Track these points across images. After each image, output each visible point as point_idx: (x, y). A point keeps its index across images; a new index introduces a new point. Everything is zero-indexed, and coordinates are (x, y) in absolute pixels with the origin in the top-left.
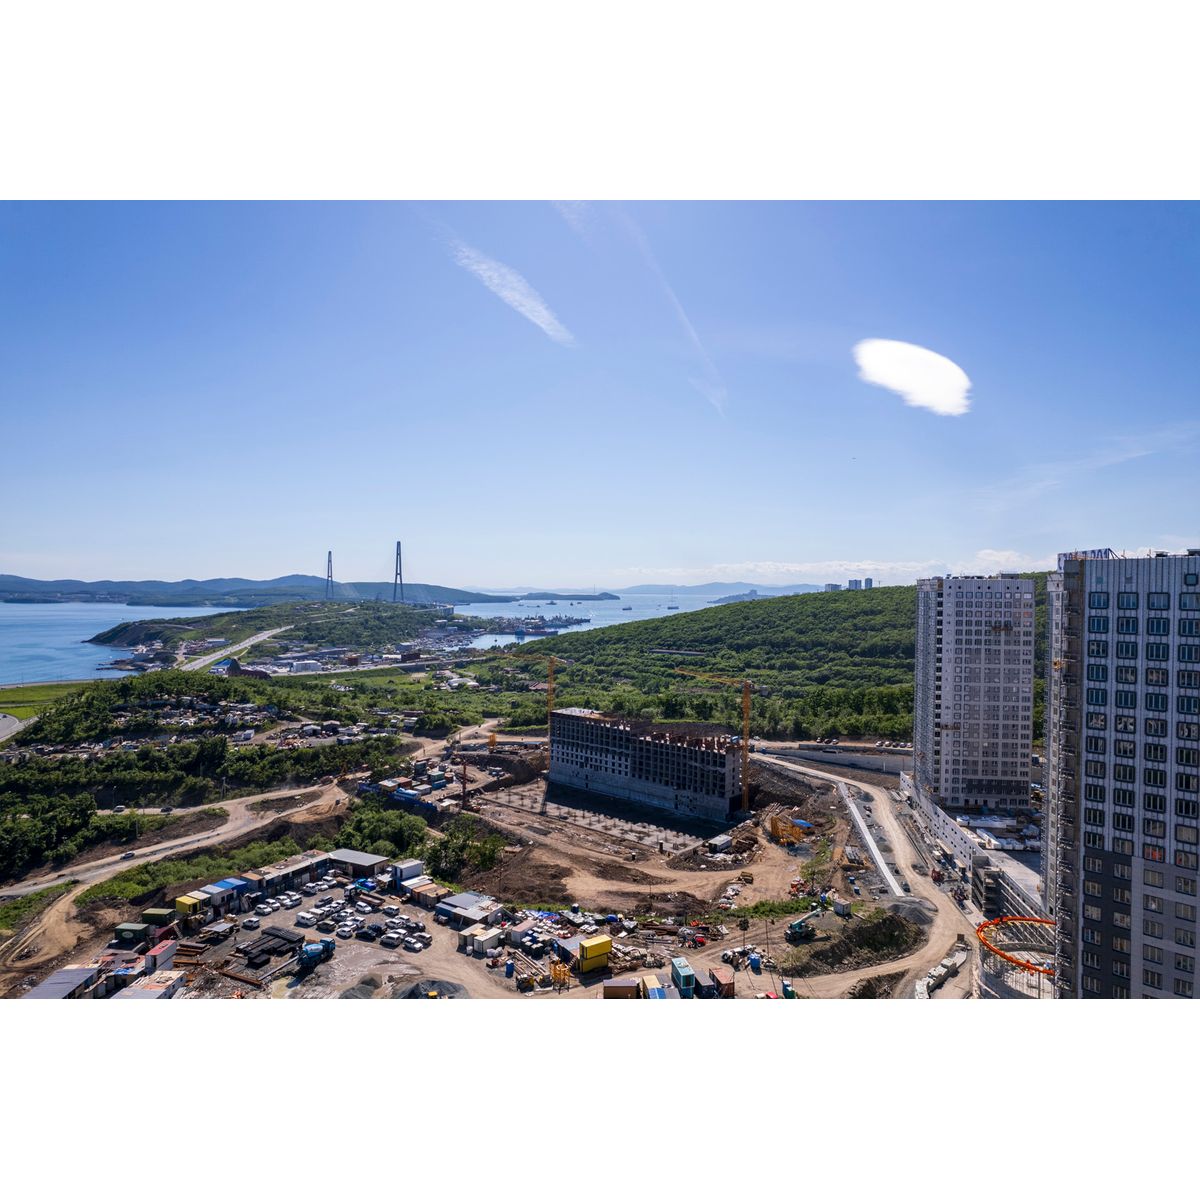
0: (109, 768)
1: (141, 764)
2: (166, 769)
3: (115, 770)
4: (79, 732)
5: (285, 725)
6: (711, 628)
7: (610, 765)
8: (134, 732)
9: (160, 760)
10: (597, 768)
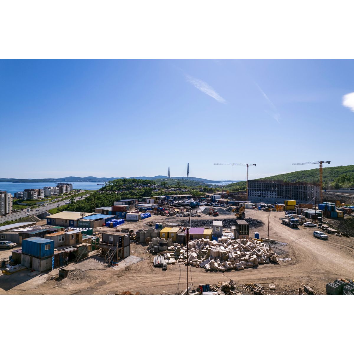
0: (123, 195)
1: (130, 194)
2: (137, 195)
3: (124, 195)
4: (114, 188)
5: (167, 189)
6: (291, 177)
7: (269, 195)
8: (128, 189)
9: (135, 193)
10: (264, 197)
